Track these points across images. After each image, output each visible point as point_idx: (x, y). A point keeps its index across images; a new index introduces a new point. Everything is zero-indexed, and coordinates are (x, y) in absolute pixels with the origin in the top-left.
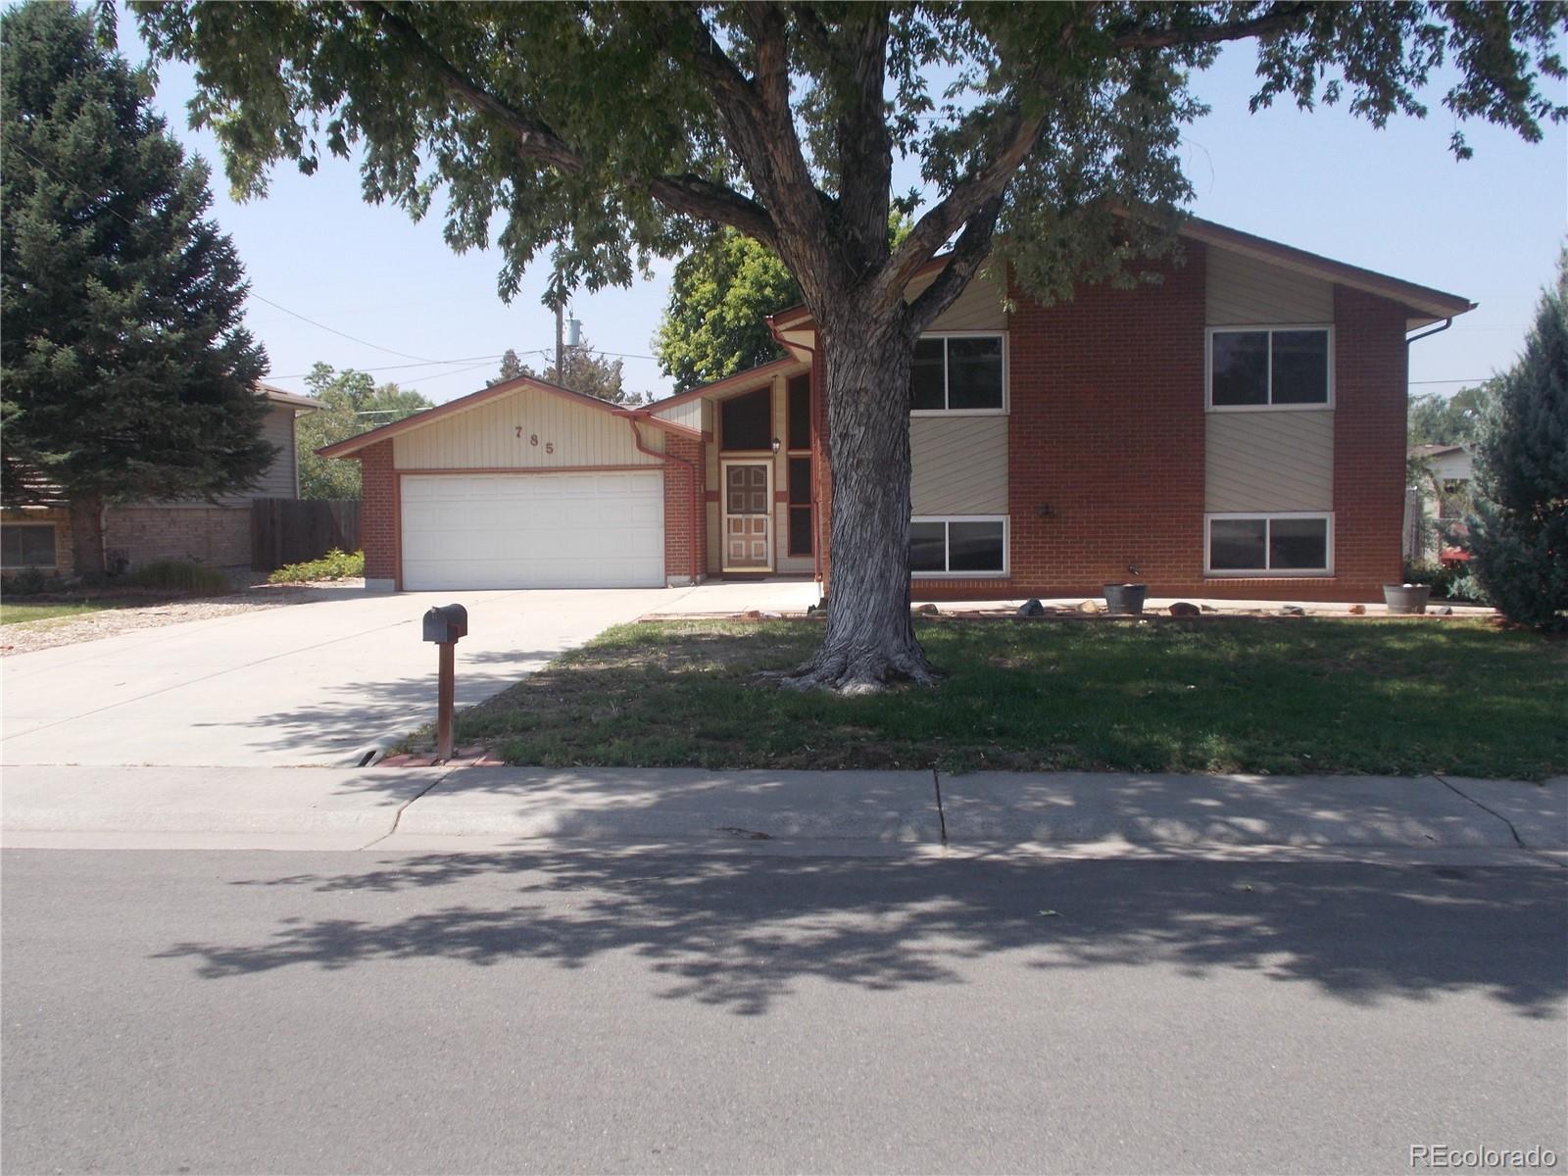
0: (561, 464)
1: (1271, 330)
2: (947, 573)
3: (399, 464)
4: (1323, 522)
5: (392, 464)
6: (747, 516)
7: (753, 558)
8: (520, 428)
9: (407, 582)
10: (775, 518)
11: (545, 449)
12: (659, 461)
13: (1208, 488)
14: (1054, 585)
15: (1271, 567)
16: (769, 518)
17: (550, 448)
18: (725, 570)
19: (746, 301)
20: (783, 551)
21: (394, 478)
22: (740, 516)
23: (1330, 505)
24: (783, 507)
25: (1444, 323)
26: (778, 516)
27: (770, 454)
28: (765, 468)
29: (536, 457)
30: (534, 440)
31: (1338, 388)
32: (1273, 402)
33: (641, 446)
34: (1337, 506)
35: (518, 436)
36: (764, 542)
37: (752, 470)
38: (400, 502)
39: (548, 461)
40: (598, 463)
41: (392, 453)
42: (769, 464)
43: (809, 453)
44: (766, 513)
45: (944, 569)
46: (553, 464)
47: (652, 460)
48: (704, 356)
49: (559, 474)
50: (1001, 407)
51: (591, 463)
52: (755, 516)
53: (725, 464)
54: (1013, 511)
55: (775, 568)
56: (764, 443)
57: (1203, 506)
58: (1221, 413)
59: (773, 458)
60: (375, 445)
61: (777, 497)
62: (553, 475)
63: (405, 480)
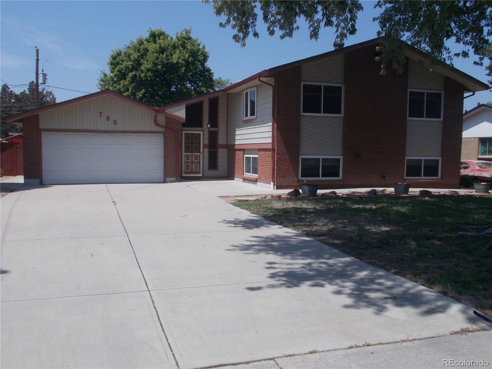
0: (120, 129)
1: (426, 91)
2: (321, 178)
3: (41, 126)
4: (438, 161)
5: (38, 126)
6: (192, 154)
7: (194, 170)
8: (101, 113)
9: (45, 180)
10: (204, 155)
11: (113, 123)
12: (163, 130)
13: (407, 148)
14: (357, 183)
15: (424, 176)
16: (201, 154)
17: (115, 122)
18: (184, 175)
19: (148, 70)
20: (206, 168)
21: (39, 132)
22: (189, 154)
23: (440, 155)
24: (206, 150)
25: (472, 93)
26: (204, 154)
27: (202, 129)
28: (200, 134)
29: (109, 126)
30: (108, 118)
31: (444, 114)
32: (426, 117)
33: (156, 124)
34: (442, 155)
35: (100, 116)
36: (198, 164)
37: (194, 135)
38: (41, 144)
39: (114, 128)
40: (137, 129)
41: (38, 121)
42: (201, 133)
43: (217, 129)
44: (200, 152)
45: (319, 177)
46: (116, 129)
47: (160, 129)
48: (127, 90)
49: (118, 134)
50: (341, 114)
51: (134, 130)
52: (195, 154)
53: (184, 132)
54: (344, 154)
55: (203, 175)
56: (199, 124)
57: (405, 154)
58: (411, 120)
59: (203, 131)
60: (30, 117)
61: (205, 146)
62: (115, 134)
63: (44, 134)
